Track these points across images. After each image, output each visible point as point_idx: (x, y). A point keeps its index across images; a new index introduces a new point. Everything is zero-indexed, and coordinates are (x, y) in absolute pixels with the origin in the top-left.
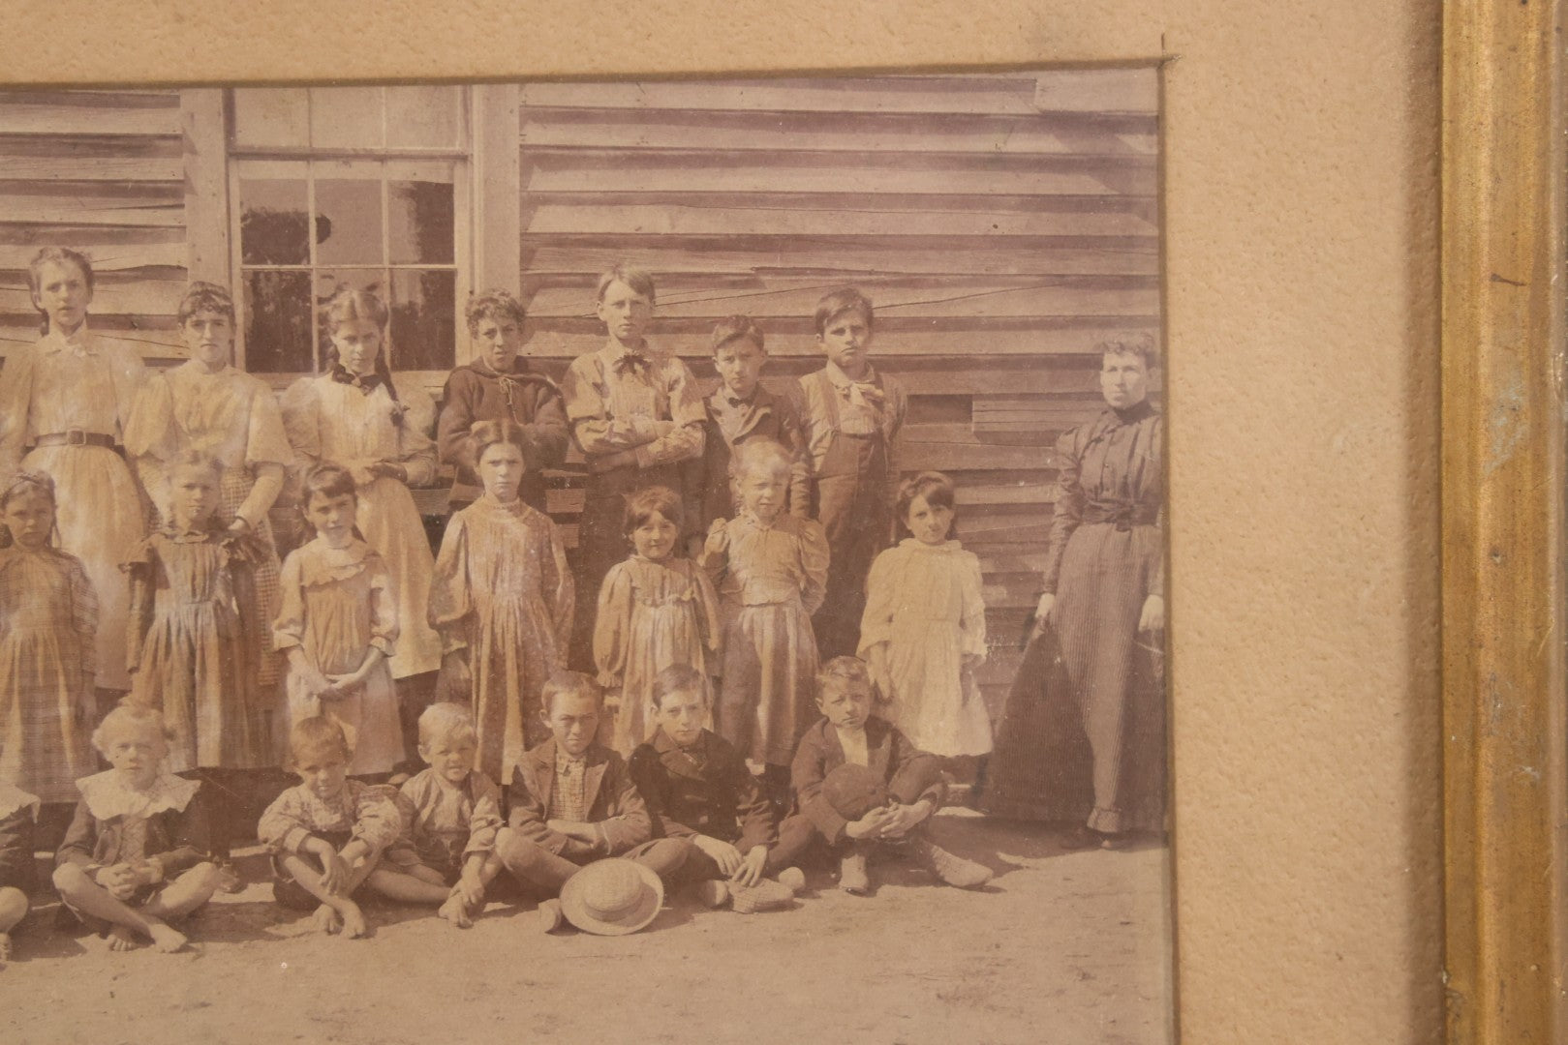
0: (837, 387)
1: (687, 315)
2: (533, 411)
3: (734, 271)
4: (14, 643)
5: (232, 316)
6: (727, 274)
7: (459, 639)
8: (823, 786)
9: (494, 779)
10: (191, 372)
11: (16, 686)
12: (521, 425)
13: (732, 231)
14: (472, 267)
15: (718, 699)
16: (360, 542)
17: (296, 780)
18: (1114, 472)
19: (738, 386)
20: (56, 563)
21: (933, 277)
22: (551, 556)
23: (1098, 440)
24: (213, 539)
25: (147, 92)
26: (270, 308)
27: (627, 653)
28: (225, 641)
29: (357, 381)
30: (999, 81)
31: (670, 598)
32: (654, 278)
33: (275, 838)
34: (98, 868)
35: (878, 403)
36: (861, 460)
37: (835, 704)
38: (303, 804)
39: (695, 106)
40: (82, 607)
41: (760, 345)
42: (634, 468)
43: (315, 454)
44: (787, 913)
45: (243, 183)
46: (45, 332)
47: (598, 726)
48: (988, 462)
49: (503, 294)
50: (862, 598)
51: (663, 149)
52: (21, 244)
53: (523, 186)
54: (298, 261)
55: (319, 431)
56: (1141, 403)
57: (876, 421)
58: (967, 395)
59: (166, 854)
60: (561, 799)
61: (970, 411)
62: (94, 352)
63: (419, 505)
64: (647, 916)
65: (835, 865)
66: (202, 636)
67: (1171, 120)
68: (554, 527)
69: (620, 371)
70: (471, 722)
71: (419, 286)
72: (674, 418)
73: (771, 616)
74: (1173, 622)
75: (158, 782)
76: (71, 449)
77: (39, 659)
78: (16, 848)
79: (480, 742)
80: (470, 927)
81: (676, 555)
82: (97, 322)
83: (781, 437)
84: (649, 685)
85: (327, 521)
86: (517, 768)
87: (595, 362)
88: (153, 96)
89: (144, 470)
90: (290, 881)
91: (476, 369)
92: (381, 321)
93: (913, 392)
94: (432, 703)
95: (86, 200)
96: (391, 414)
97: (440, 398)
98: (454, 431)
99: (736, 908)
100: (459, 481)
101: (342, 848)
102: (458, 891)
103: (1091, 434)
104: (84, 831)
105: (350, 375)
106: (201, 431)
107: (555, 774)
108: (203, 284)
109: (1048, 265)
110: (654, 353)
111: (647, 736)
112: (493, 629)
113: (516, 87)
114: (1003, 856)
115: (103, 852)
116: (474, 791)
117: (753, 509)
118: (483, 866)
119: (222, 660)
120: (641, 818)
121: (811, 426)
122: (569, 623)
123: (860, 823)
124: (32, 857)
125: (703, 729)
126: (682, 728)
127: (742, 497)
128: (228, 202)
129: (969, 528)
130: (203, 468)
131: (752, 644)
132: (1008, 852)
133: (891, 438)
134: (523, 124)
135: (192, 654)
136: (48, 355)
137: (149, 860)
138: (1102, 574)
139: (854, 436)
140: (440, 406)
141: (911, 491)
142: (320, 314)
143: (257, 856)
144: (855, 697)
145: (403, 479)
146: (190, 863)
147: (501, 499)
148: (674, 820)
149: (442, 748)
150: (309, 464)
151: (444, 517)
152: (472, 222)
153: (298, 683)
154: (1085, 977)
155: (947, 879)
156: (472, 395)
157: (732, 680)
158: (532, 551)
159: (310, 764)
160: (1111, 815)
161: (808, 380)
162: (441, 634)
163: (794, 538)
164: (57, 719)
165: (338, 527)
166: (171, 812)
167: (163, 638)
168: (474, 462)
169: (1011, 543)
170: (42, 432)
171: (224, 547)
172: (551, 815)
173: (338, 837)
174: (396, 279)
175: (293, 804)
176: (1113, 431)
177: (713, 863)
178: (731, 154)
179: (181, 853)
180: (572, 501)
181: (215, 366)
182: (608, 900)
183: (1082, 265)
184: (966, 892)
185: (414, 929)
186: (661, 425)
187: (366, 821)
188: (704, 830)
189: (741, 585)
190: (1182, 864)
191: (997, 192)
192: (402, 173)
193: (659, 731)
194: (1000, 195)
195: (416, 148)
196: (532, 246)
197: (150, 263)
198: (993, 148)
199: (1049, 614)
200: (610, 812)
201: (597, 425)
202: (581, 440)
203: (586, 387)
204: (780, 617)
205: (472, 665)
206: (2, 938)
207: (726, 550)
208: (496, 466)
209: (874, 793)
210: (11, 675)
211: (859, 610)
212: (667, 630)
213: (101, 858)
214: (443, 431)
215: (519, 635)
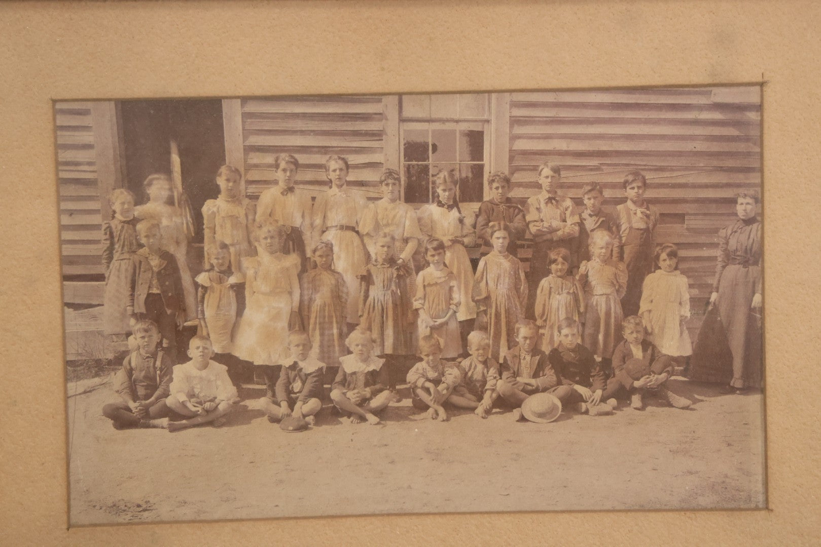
0: (631, 210)
1: (573, 181)
2: (513, 218)
3: (591, 165)
4: (317, 305)
5: (400, 182)
6: (589, 166)
7: (483, 306)
8: (624, 366)
9: (496, 360)
10: (384, 203)
11: (318, 322)
12: (508, 224)
13: (591, 149)
14: (490, 163)
15: (583, 331)
16: (446, 268)
17: (421, 360)
18: (742, 244)
19: (593, 209)
20: (333, 275)
21: (670, 167)
22: (519, 274)
23: (736, 232)
24: (391, 266)
25: (371, 97)
26: (414, 178)
27: (548, 312)
28: (395, 306)
29: (446, 206)
30: (697, 91)
31: (565, 291)
32: (560, 167)
33: (413, 382)
34: (347, 392)
35: (648, 216)
36: (641, 238)
37: (629, 334)
38: (424, 369)
39: (577, 101)
40: (342, 292)
41: (601, 193)
42: (551, 241)
43: (429, 234)
45: (405, 131)
46: (331, 187)
47: (537, 341)
48: (691, 240)
49: (502, 173)
50: (641, 293)
51: (564, 117)
52: (323, 154)
53: (510, 132)
54: (425, 161)
56: (753, 217)
57: (647, 223)
58: (683, 214)
59: (372, 387)
60: (522, 369)
61: (684, 219)
62: (349, 195)
63: (469, 254)
64: (555, 416)
65: (629, 399)
66: (386, 304)
67: (766, 106)
68: (520, 263)
69: (546, 203)
70: (487, 338)
71: (470, 170)
72: (567, 221)
73: (605, 299)
74: (765, 304)
75: (369, 359)
76: (339, 231)
77: (326, 312)
78: (317, 383)
79: (491, 346)
80: (487, 418)
81: (567, 275)
83: (609, 229)
84: (557, 325)
85: (434, 260)
86: (505, 357)
87: (537, 199)
89: (366, 240)
90: (418, 398)
91: (491, 202)
92: (455, 183)
94: (473, 331)
95: (346, 138)
96: (459, 219)
97: (477, 213)
98: (482, 226)
99: (590, 414)
100: (484, 245)
101: (438, 386)
102: (482, 404)
103: (734, 228)
104: (342, 377)
105: (443, 204)
106: (387, 225)
107: (520, 359)
108: (389, 169)
109: (715, 163)
110: (560, 196)
111: (556, 345)
112: (496, 304)
113: (508, 94)
114: (696, 396)
115: (349, 385)
116: (488, 365)
117: (598, 257)
118: (492, 394)
119: (394, 313)
120: (553, 377)
121: (621, 225)
122: (526, 301)
123: (640, 381)
124: (323, 386)
125: (578, 343)
126: (569, 342)
127: (594, 252)
128: (399, 139)
129: (682, 266)
130: (388, 239)
131: (597, 310)
132: (698, 395)
133: (652, 230)
134: (511, 108)
135: (383, 310)
136: (332, 196)
137: (366, 389)
138: (736, 285)
139: (638, 229)
140: (477, 216)
141: (660, 251)
142: (432, 181)
143: (406, 388)
144: (638, 332)
146: (381, 391)
147: (500, 252)
148: (566, 378)
149: (476, 348)
150: (427, 238)
151: (478, 259)
152: (490, 146)
153: (422, 322)
154: (729, 445)
155: (674, 405)
156: (490, 212)
157: (589, 324)
158: (512, 273)
159: (426, 353)
160: (740, 381)
161: (620, 207)
162: (476, 304)
163: (614, 269)
164: (333, 335)
165: (438, 262)
166: (374, 371)
167: (372, 304)
168: (490, 238)
169: (700, 272)
170: (329, 225)
171: (395, 269)
172: (518, 375)
173: (437, 382)
174: (461, 168)
175: (420, 368)
176: (741, 228)
177: (581, 396)
178: (591, 119)
179: (378, 386)
180: (528, 253)
181: (393, 201)
182: (540, 409)
183: (730, 163)
184: (681, 410)
185: (466, 418)
186: (562, 224)
187: (448, 376)
188: (578, 383)
189: (593, 286)
190: (768, 401)
192: (465, 127)
193: (560, 343)
194: (697, 135)
195: (470, 118)
196: (513, 155)
197: (370, 161)
198: (694, 117)
199: (715, 300)
200: (541, 375)
201: (537, 224)
202: (531, 230)
203: (534, 209)
204: (608, 300)
205: (488, 316)
206: (312, 417)
207: (587, 273)
208: (499, 239)
209: (644, 370)
210: (316, 318)
211: (640, 297)
212: (564, 303)
213: (348, 387)
214: (478, 226)
215: (506, 305)
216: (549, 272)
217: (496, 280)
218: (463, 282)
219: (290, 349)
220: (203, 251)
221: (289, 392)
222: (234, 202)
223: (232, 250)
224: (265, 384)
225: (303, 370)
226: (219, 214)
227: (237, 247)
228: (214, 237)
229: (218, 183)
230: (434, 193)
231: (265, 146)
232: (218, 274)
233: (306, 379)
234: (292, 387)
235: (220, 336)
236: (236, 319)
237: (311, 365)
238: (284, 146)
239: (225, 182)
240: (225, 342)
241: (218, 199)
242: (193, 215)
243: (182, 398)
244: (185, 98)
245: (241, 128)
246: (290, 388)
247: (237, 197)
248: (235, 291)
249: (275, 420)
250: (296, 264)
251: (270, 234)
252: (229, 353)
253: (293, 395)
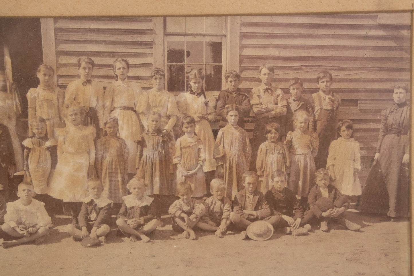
0: (322, 97)
1: (283, 77)
2: (241, 102)
3: (295, 66)
4: (107, 161)
5: (164, 77)
6: (294, 67)
7: (221, 162)
8: (316, 203)
9: (230, 199)
10: (153, 91)
11: (108, 172)
12: (238, 106)
13: (295, 55)
14: (226, 64)
15: (289, 179)
16: (196, 136)
17: (178, 198)
18: (396, 121)
19: (296, 96)
20: (118, 140)
21: (348, 68)
22: (245, 140)
23: (392, 112)
24: (158, 135)
26: (174, 75)
27: (265, 166)
28: (161, 162)
29: (196, 94)
30: (368, 16)
31: (277, 152)
32: (274, 67)
33: (173, 213)
34: (128, 220)
35: (333, 101)
36: (328, 116)
37: (320, 181)
38: (180, 204)
39: (286, 22)
40: (125, 152)
41: (302, 85)
42: (268, 117)
43: (185, 113)
44: (306, 236)
45: (168, 42)
46: (117, 80)
47: (257, 186)
48: (362, 117)
49: (234, 71)
50: (328, 153)
51: (277, 33)
52: (111, 57)
53: (240, 43)
54: (182, 63)
55: (186, 107)
56: (404, 102)
57: (332, 106)
58: (357, 99)
59: (145, 217)
60: (247, 204)
61: (357, 103)
62: (129, 86)
63: (211, 127)
64: (269, 236)
65: (319, 224)
66: (155, 160)
68: (246, 133)
69: (264, 92)
70: (224, 184)
71: (212, 69)
72: (279, 104)
73: (303, 157)
74: (412, 161)
75: (143, 198)
76: (123, 111)
77: (114, 165)
78: (107, 214)
79: (226, 189)
80: (223, 237)
81: (278, 141)
82: (130, 78)
83: (307, 110)
84: (271, 175)
85: (187, 131)
86: (235, 196)
87: (258, 90)
88: (145, 19)
89: (141, 116)
90: (177, 224)
91: (227, 91)
92: (202, 78)
93: (342, 99)
94: (214, 179)
95: (128, 46)
96: (205, 102)
97: (217, 99)
98: (221, 107)
99: (293, 234)
100: (222, 120)
101: (190, 216)
102: (220, 228)
103: (390, 110)
104: (124, 210)
105: (194, 92)
106: (156, 106)
107: (246, 198)
108: (157, 68)
109: (379, 65)
110: (274, 88)
111: (270, 188)
112: (230, 160)
113: (239, 17)
114: (364, 223)
115: (129, 215)
116: (224, 202)
117: (299, 129)
118: (226, 222)
119: (160, 166)
120: (268, 210)
121: (315, 107)
122: (250, 158)
123: (325, 213)
124: (111, 216)
125: (285, 187)
126: (279, 187)
127: (296, 126)
128: (164, 48)
129: (356, 135)
130: (156, 116)
131: (298, 165)
132: (365, 221)
133: (336, 111)
134: (241, 27)
135: (152, 165)
136: (117, 86)
137: (141, 218)
138: (392, 148)
139: (326, 110)
140: (217, 101)
141: (341, 125)
142: (187, 76)
143: (168, 218)
144: (325, 179)
145: (208, 120)
146: (151, 219)
147: (233, 125)
148: (277, 211)
149: (216, 190)
150: (183, 116)
152: (227, 52)
153: (179, 173)
154: (386, 255)
155: (349, 228)
156: (226, 98)
157: (293, 174)
158: (241, 139)
159: (182, 194)
160: (394, 212)
161: (314, 95)
162: (216, 160)
163: (310, 137)
164: (118, 181)
165: (190, 132)
166: (146, 206)
167: (145, 160)
168: (226, 116)
169: (368, 139)
170: (116, 106)
171: (161, 137)
172: (244, 209)
173: (189, 213)
174: (207, 67)
175: (178, 204)
176: (396, 109)
177: (287, 222)
178: (295, 35)
179: (149, 216)
180: (252, 126)
181: (160, 90)
182: (259, 232)
183: (389, 65)
184: (354, 232)
185: (209, 238)
186: (275, 106)
187: (196, 209)
188: (285, 214)
189: (296, 149)
191: (367, 45)
192: (209, 39)
193: (273, 187)
194: (367, 46)
195: (213, 33)
196: (242, 59)
197: (144, 63)
198: (365, 34)
199: (378, 158)
200: (260, 208)
201: (258, 106)
202: (254, 110)
203: (256, 96)
204: (305, 158)
205: (224, 169)
206: (103, 237)
207: (292, 140)
208: (232, 117)
209: (330, 205)
210: (106, 169)
211: (327, 156)
212: (276, 160)
213: (128, 217)
214: (218, 107)
215: (237, 161)
216: (265, 139)
217: (230, 144)
218: (207, 145)
219: (88, 192)
220: (28, 124)
221: (87, 220)
222: (49, 90)
223: (48, 123)
224: (71, 215)
225: (97, 205)
226: (39, 99)
227: (52, 121)
228: (35, 114)
229: (38, 76)
230: (188, 85)
231: (71, 51)
232: (38, 139)
233: (100, 211)
234: (90, 217)
235: (40, 182)
236: (51, 170)
237: (103, 202)
238: (84, 52)
239: (43, 76)
240: (43, 187)
241: (38, 88)
242: (20, 99)
243: (13, 224)
244: (14, 17)
245: (53, 38)
246: (89, 218)
247: (51, 87)
248: (50, 151)
249: (78, 239)
250: (92, 133)
251: (74, 112)
252: (46, 194)
253: (90, 223)
